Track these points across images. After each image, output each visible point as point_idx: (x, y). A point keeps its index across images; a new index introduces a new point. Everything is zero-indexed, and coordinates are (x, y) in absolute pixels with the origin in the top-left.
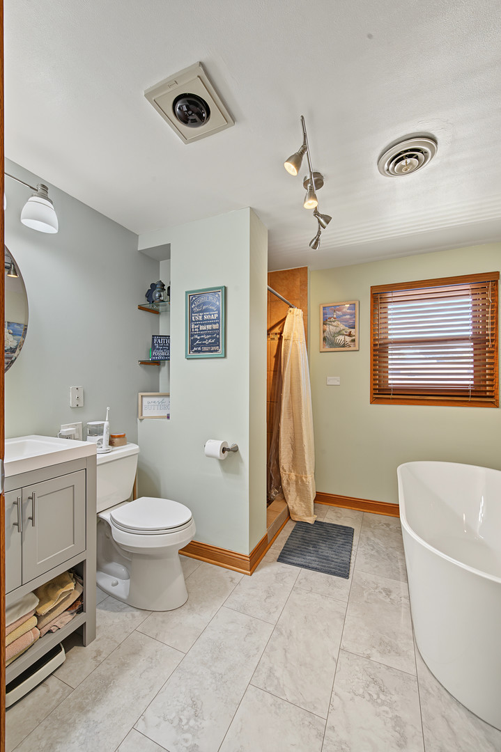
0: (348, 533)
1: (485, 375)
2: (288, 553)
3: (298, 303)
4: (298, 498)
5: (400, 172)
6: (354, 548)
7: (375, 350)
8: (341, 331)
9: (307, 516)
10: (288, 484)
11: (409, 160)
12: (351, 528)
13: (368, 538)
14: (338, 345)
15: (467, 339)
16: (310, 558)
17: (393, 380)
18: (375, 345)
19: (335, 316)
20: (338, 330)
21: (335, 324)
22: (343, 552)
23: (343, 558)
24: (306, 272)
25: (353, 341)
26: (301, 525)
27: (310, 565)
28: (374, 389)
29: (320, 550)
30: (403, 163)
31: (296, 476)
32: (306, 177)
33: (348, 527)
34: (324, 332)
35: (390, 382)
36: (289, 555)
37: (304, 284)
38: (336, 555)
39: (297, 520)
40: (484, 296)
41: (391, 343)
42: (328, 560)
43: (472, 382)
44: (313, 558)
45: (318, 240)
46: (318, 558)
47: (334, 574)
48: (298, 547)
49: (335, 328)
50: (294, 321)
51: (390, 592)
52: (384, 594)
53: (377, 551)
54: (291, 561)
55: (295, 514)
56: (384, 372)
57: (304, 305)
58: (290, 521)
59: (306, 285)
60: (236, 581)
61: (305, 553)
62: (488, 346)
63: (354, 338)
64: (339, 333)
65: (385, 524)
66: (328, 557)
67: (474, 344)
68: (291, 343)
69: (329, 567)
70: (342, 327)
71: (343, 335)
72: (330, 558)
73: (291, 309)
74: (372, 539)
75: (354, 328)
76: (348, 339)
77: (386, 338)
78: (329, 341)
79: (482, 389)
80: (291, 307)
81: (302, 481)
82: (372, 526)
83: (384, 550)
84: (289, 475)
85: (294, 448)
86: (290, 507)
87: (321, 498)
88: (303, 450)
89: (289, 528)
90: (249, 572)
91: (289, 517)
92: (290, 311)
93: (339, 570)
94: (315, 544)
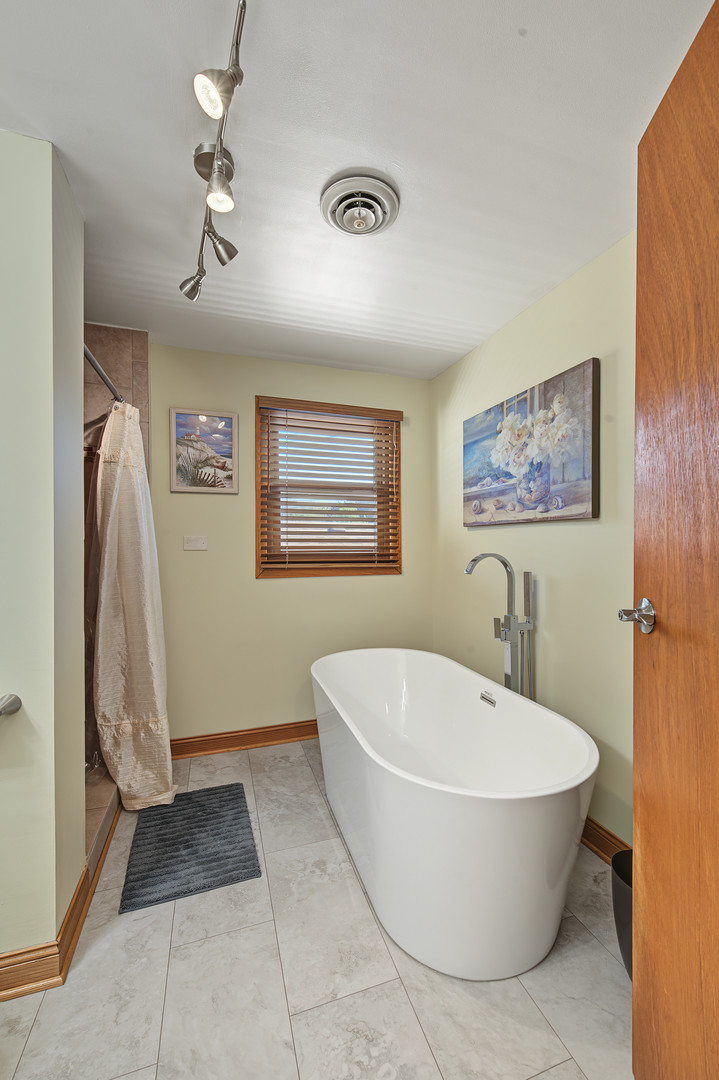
0: (234, 793)
1: (388, 536)
2: (140, 883)
3: (129, 395)
4: (139, 766)
6: (252, 817)
7: (262, 496)
8: (208, 459)
9: (161, 793)
10: (117, 743)
12: (238, 784)
13: (267, 790)
14: (202, 483)
15: (372, 489)
16: (189, 872)
17: (290, 540)
18: (263, 488)
19: (198, 433)
20: (204, 456)
21: (198, 445)
22: (240, 832)
23: (244, 843)
24: (146, 342)
25: (230, 478)
26: (152, 816)
27: (192, 886)
28: (263, 556)
29: (201, 848)
31: (133, 724)
32: (200, 147)
33: (232, 785)
34: (178, 457)
35: (283, 544)
36: (144, 886)
37: (141, 363)
38: (231, 843)
39: (138, 808)
40: (387, 438)
41: (284, 486)
42: (219, 859)
43: (376, 544)
44: (192, 870)
45: (197, 283)
46: (202, 863)
47: (238, 879)
48: (158, 861)
49: (197, 453)
50: (124, 426)
51: (324, 863)
52: (318, 872)
53: (287, 807)
54: (151, 897)
55: (135, 798)
56: (274, 530)
57: (140, 400)
58: (123, 816)
59: (145, 365)
60: (26, 1021)
61: (175, 868)
62: (392, 500)
63: (230, 473)
64: (206, 462)
65: (282, 758)
66: (217, 853)
67: (379, 496)
68: (119, 470)
69: (227, 872)
70: (210, 452)
71: (212, 466)
72: (221, 855)
73: (117, 403)
74: (274, 789)
75: (231, 457)
76: (221, 474)
77: (276, 479)
78: (192, 477)
79: (385, 552)
80: (116, 399)
81: (148, 731)
82: (266, 769)
83: (295, 799)
84: (117, 728)
85: (128, 673)
86: (124, 788)
87: (180, 748)
88: (149, 672)
89: (127, 828)
90: (59, 979)
91: (120, 806)
92: (116, 408)
93: (245, 868)
94: (187, 841)
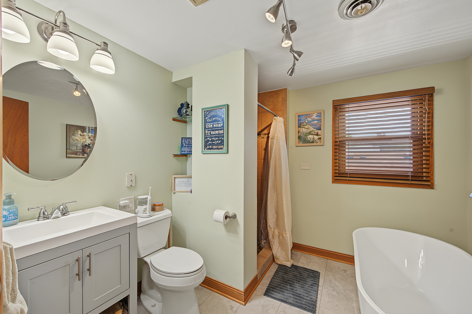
0: (315, 275)
1: (422, 165)
2: (272, 289)
3: (281, 113)
4: (280, 248)
5: (357, 15)
6: (320, 288)
7: (335, 145)
8: (310, 132)
9: (286, 261)
10: (273, 237)
11: (363, 5)
12: (317, 272)
13: (330, 281)
14: (309, 142)
15: (408, 137)
16: (287, 295)
17: (350, 166)
18: (336, 142)
19: (306, 122)
20: (309, 131)
21: (306, 127)
22: (312, 291)
23: (312, 297)
24: (286, 92)
25: (320, 139)
26: (282, 268)
27: (287, 301)
28: (335, 173)
29: (295, 289)
30: (359, 7)
31: (278, 232)
32: (283, 25)
33: (315, 271)
34: (298, 133)
35: (347, 168)
36: (272, 291)
37: (285, 100)
38: (307, 294)
39: (279, 263)
40: (421, 105)
41: (347, 140)
42: (300, 297)
43: (412, 170)
44: (289, 295)
45: (293, 69)
46: (294, 295)
47: (305, 309)
48: (279, 285)
49: (306, 130)
50: (278, 124)
53: (337, 293)
54: (274, 296)
55: (278, 259)
56: (342, 161)
57: (284, 115)
58: (274, 263)
59: (286, 101)
60: (234, 309)
61: (284, 291)
62: (425, 143)
63: (320, 136)
64: (310, 133)
65: (343, 270)
66: (300, 294)
67: (413, 141)
68: (275, 141)
69: (301, 304)
70: (311, 129)
71: (312, 134)
72: (302, 296)
73: (275, 117)
74: (334, 282)
75: (320, 130)
76: (316, 137)
77: (345, 137)
78: (302, 139)
79: (419, 175)
80: (275, 116)
81: (283, 236)
82: (333, 271)
83: (343, 291)
84: (274, 232)
85: (277, 213)
86: (275, 254)
87: (296, 247)
88: (284, 215)
89: (273, 269)
90: (244, 303)
91: (274, 261)
92: (275, 119)
93: (309, 306)
94: (291, 284)
